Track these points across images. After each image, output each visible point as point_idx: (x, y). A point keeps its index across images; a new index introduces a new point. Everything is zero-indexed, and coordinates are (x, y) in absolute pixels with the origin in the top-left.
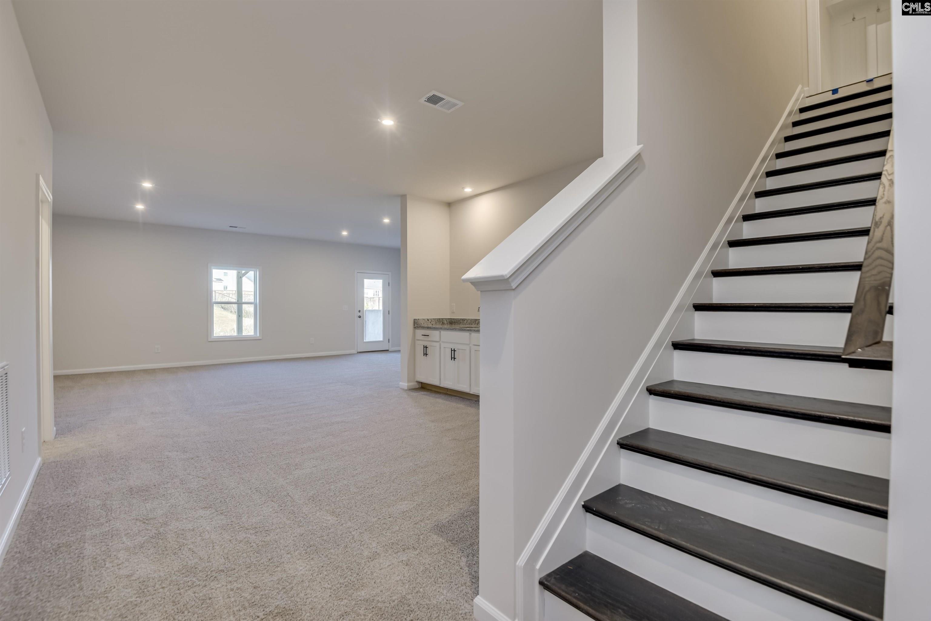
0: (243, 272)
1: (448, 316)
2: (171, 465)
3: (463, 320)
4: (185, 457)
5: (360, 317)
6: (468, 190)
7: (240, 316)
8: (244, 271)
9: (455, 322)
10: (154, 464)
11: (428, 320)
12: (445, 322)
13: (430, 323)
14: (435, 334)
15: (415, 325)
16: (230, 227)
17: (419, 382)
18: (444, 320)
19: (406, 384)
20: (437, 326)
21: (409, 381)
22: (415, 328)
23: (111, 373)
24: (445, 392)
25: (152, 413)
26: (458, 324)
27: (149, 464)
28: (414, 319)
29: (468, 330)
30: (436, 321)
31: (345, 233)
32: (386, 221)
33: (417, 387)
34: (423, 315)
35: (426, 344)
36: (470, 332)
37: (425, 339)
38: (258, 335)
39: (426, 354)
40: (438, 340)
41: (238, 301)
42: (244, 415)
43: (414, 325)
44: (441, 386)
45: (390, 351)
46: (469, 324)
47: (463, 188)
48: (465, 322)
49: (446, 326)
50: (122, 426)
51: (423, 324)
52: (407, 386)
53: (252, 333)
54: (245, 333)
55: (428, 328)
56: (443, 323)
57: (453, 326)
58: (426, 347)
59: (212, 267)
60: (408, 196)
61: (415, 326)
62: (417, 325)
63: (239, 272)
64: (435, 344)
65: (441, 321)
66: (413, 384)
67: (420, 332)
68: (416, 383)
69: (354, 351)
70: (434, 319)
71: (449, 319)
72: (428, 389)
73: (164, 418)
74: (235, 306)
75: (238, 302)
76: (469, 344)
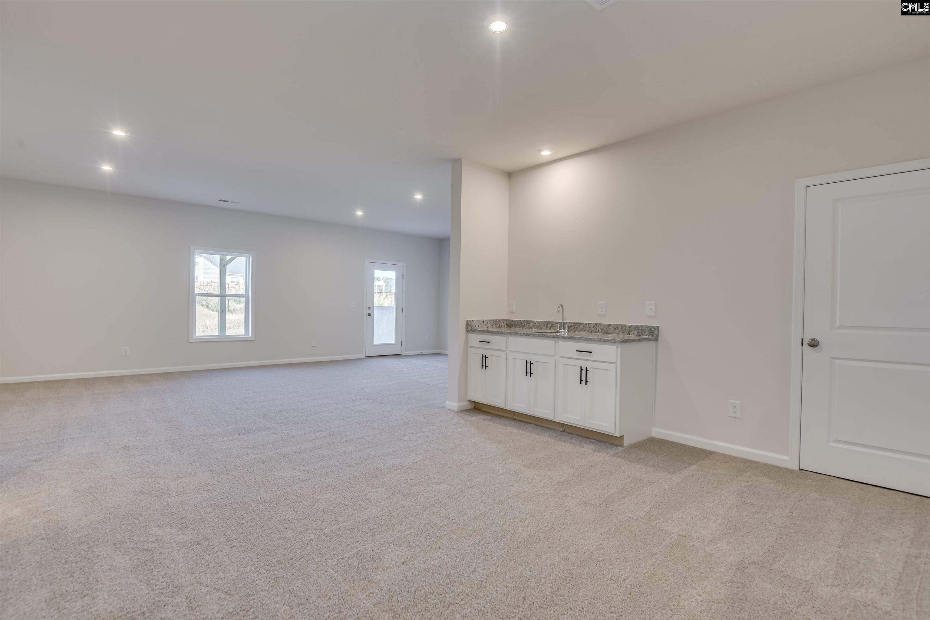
0: (228, 258)
1: (504, 316)
2: (165, 559)
3: (528, 322)
4: (186, 538)
5: (369, 315)
6: (546, 153)
7: (223, 311)
8: (230, 257)
9: (515, 325)
10: (137, 557)
11: (483, 322)
12: (502, 324)
13: (485, 326)
14: (498, 341)
15: (469, 327)
16: (220, 200)
17: (470, 401)
18: (501, 321)
19: (457, 405)
20: (494, 330)
21: (459, 401)
22: (468, 331)
23: (65, 382)
24: (510, 416)
25: (124, 447)
26: (520, 327)
27: (128, 555)
28: (467, 321)
29: (554, 337)
30: (491, 323)
31: (359, 213)
32: (418, 197)
33: (469, 407)
34: (476, 316)
35: (485, 353)
36: (557, 340)
37: (484, 347)
38: (250, 335)
39: (484, 366)
40: (504, 348)
41: (221, 293)
42: (256, 452)
43: (467, 328)
44: (509, 408)
45: (403, 356)
46: (538, 328)
47: (540, 151)
48: (531, 325)
49: (503, 330)
50: (81, 473)
51: (477, 326)
52: (458, 406)
53: (241, 331)
54: (229, 332)
55: (488, 332)
56: (500, 326)
57: (513, 330)
58: (484, 358)
59: (196, 251)
60: (463, 161)
61: (468, 330)
62: (470, 327)
63: (223, 260)
64: (498, 353)
65: (497, 323)
66: (465, 404)
67: (475, 338)
68: (468, 403)
69: (363, 356)
70: (489, 320)
71: (506, 320)
72: (485, 411)
73: (142, 457)
74: (217, 299)
75: (221, 295)
76: (554, 356)
